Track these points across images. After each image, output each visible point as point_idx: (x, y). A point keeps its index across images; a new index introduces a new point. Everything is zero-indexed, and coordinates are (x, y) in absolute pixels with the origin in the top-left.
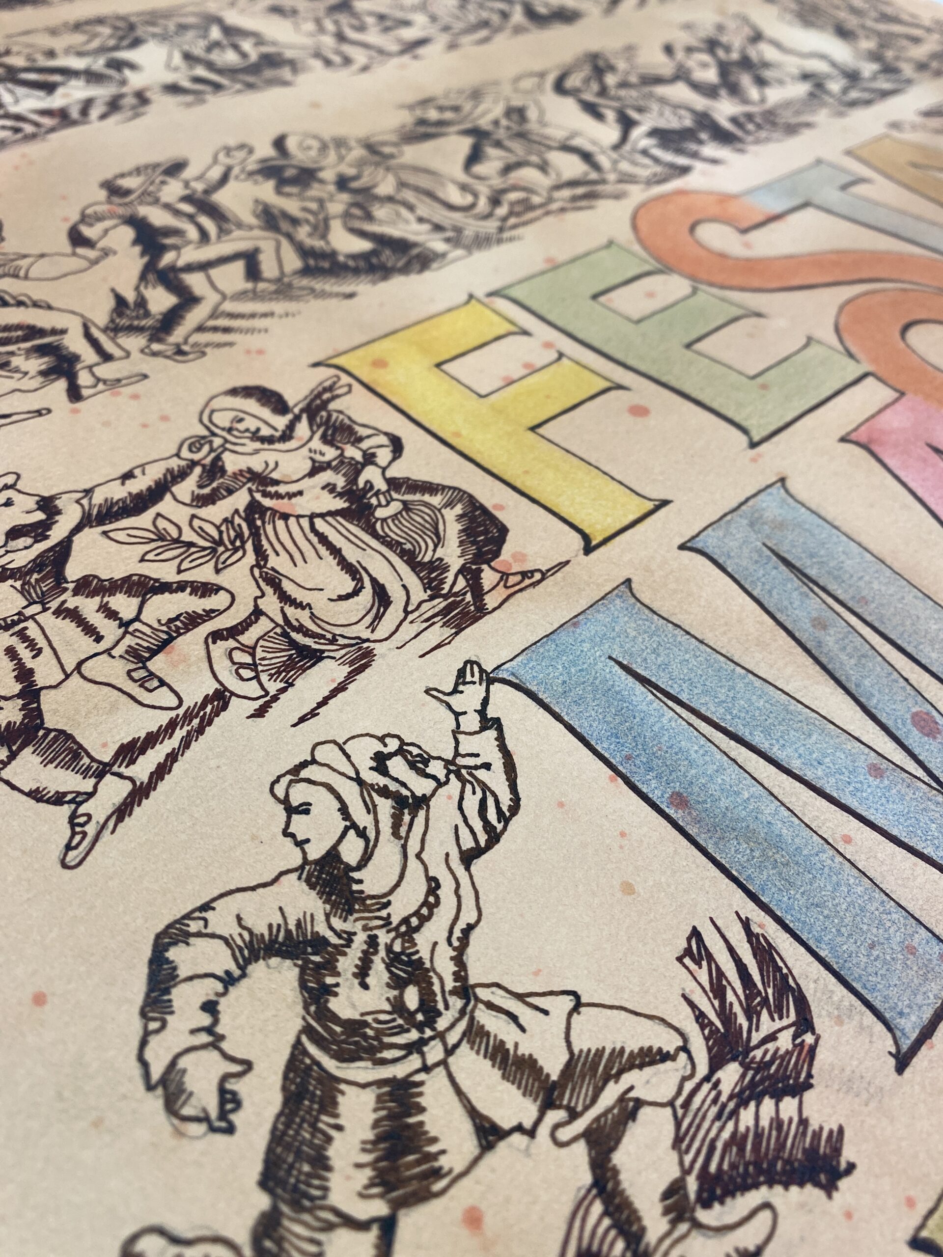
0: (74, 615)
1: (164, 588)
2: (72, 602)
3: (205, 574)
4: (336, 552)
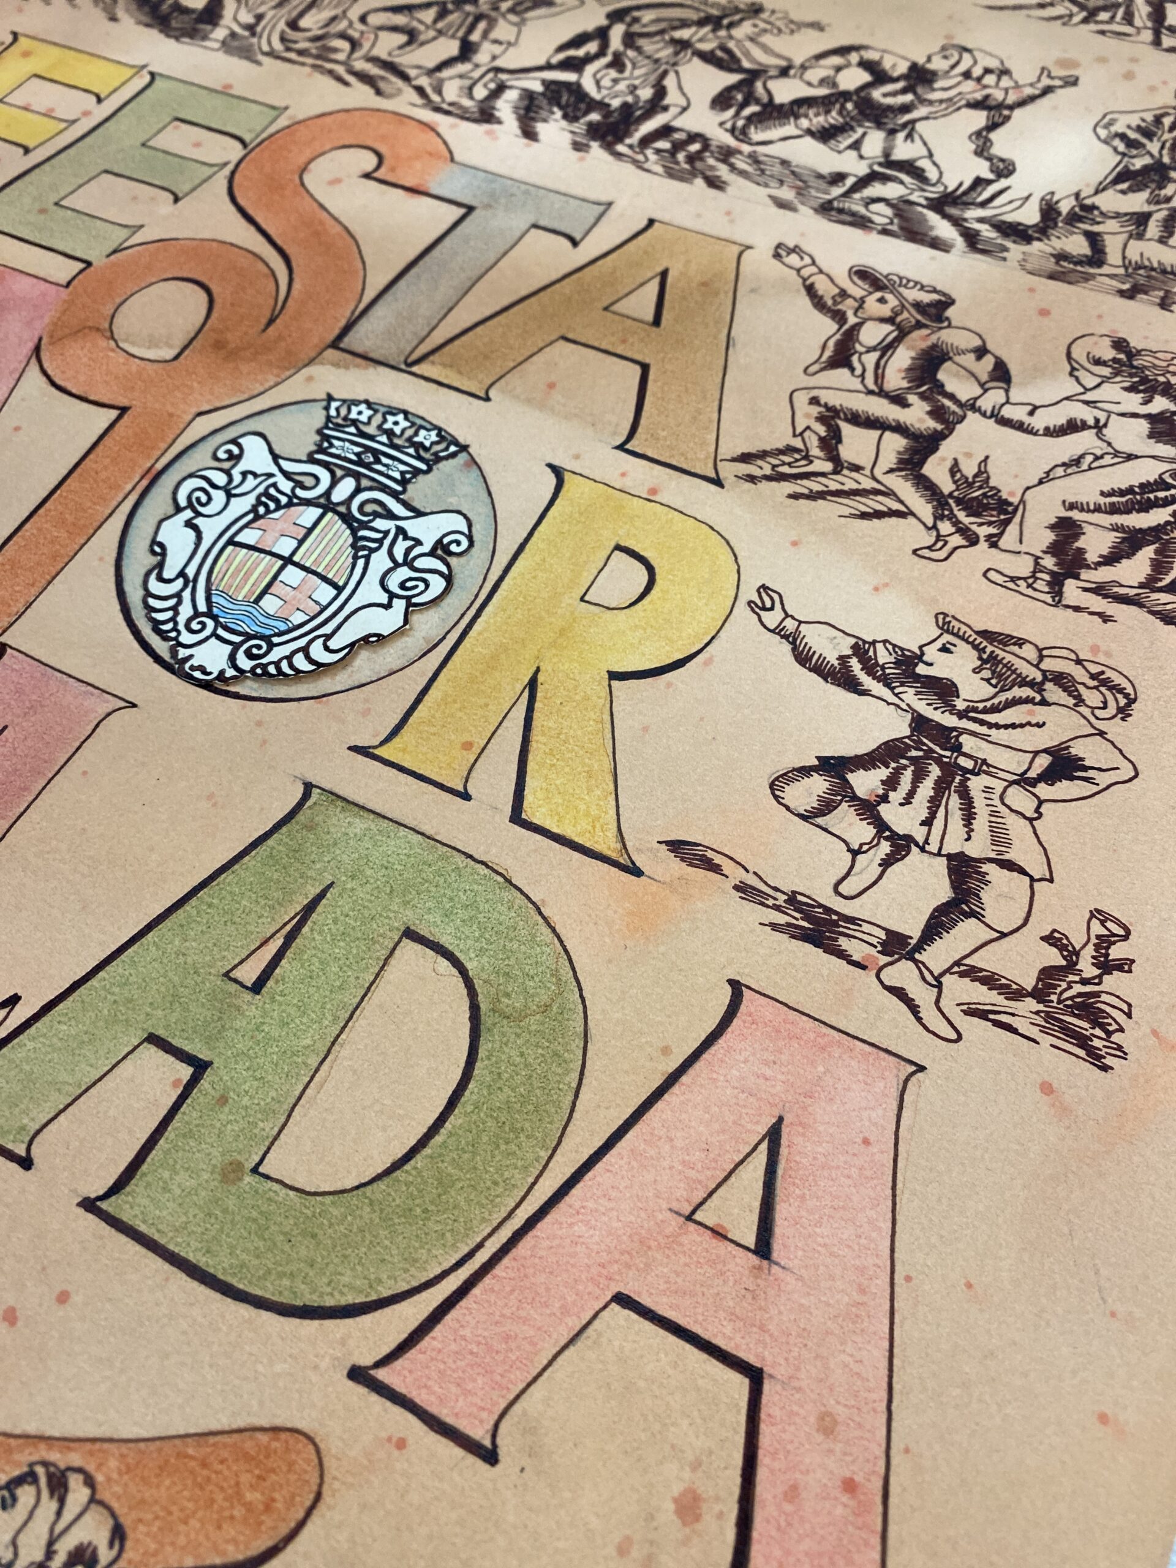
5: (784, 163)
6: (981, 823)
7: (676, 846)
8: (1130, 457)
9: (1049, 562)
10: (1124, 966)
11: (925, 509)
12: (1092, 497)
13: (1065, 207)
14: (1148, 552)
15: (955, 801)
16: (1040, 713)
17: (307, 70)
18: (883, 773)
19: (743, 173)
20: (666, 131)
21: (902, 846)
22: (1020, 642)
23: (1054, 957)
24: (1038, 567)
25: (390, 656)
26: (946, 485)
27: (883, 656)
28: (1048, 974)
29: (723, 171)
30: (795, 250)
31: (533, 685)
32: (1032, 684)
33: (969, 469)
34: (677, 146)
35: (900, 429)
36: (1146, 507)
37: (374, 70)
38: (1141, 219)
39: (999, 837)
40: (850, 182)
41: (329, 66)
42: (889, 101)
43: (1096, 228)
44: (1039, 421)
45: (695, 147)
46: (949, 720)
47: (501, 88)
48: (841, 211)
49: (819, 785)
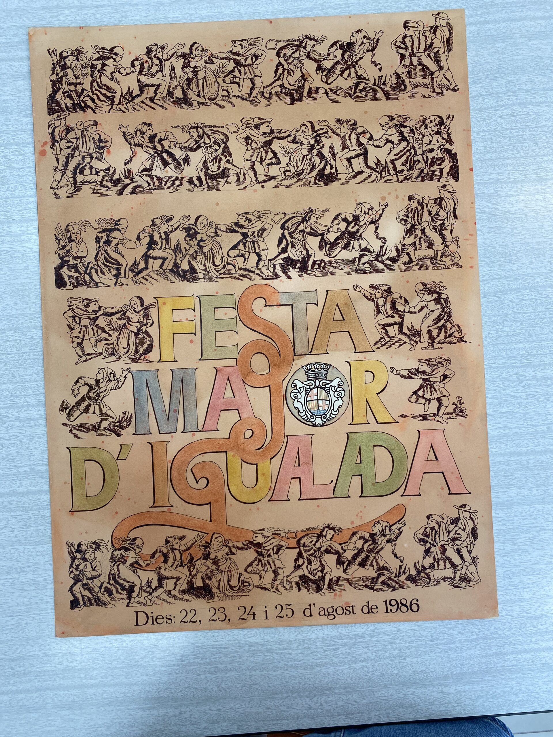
0: (93, 329)
1: (105, 332)
2: (95, 328)
3: (111, 333)
4: (129, 339)
5: (342, 260)
6: (438, 392)
7: (401, 416)
8: (434, 311)
9: (430, 341)
10: (463, 403)
11: (407, 340)
12: (431, 323)
13: (400, 247)
14: (443, 330)
15: (433, 390)
16: (439, 370)
17: (230, 279)
18: (422, 390)
19: (336, 268)
20: (315, 262)
21: (429, 400)
22: (431, 359)
23: (455, 406)
24: (429, 343)
25: (344, 408)
26: (408, 333)
27: (414, 371)
28: (455, 409)
29: (332, 269)
30: (357, 286)
31: (367, 401)
32: (436, 365)
33: (410, 327)
34: (320, 266)
35: (396, 323)
36: (439, 321)
37: (245, 273)
38: (414, 244)
39: (441, 393)
40: (357, 259)
41: (234, 276)
42: (353, 230)
43: (407, 251)
44: (417, 310)
45: (323, 264)
46: (427, 377)
47: (275, 266)
48: (360, 270)
49: (415, 397)
